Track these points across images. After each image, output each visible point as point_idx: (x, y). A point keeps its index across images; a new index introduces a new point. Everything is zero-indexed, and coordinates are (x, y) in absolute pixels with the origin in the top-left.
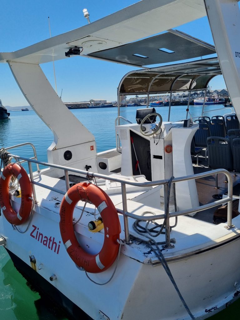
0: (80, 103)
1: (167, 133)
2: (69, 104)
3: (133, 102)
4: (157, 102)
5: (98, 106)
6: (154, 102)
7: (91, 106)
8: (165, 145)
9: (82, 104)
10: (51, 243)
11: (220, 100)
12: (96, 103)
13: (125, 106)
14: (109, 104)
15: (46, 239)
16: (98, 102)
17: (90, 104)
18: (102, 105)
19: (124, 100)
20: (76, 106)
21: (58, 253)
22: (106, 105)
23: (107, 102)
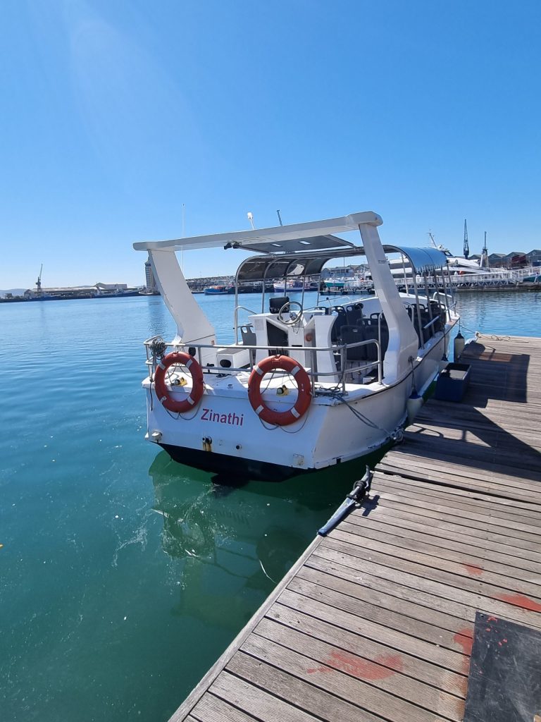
0: (77, 289)
1: (307, 321)
2: (56, 290)
4: (216, 287)
5: (112, 294)
6: (211, 287)
7: (98, 294)
8: (306, 334)
9: (81, 291)
10: (231, 419)
11: (311, 285)
12: (107, 289)
14: (132, 291)
15: (224, 417)
16: (111, 288)
17: (96, 291)
18: (120, 292)
20: (70, 294)
21: (241, 424)
22: (126, 292)
23: (128, 287)
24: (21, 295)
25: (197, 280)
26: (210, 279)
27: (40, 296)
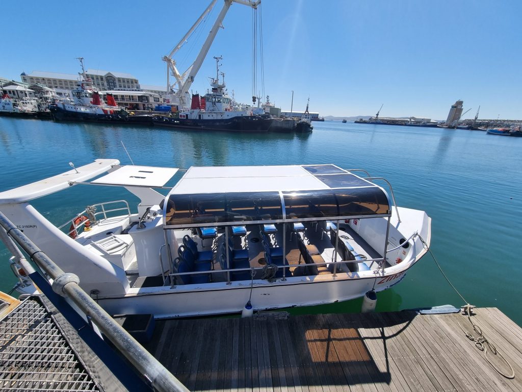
0: (398, 119)
3: (467, 124)
4: (500, 129)
5: (418, 124)
7: (409, 123)
9: (399, 121)
12: (416, 121)
13: (453, 128)
14: (433, 124)
16: (419, 121)
18: (424, 123)
19: (456, 121)
22: (428, 124)
23: (431, 121)
24: (367, 120)
25: (491, 121)
26: (504, 121)
27: (376, 122)
